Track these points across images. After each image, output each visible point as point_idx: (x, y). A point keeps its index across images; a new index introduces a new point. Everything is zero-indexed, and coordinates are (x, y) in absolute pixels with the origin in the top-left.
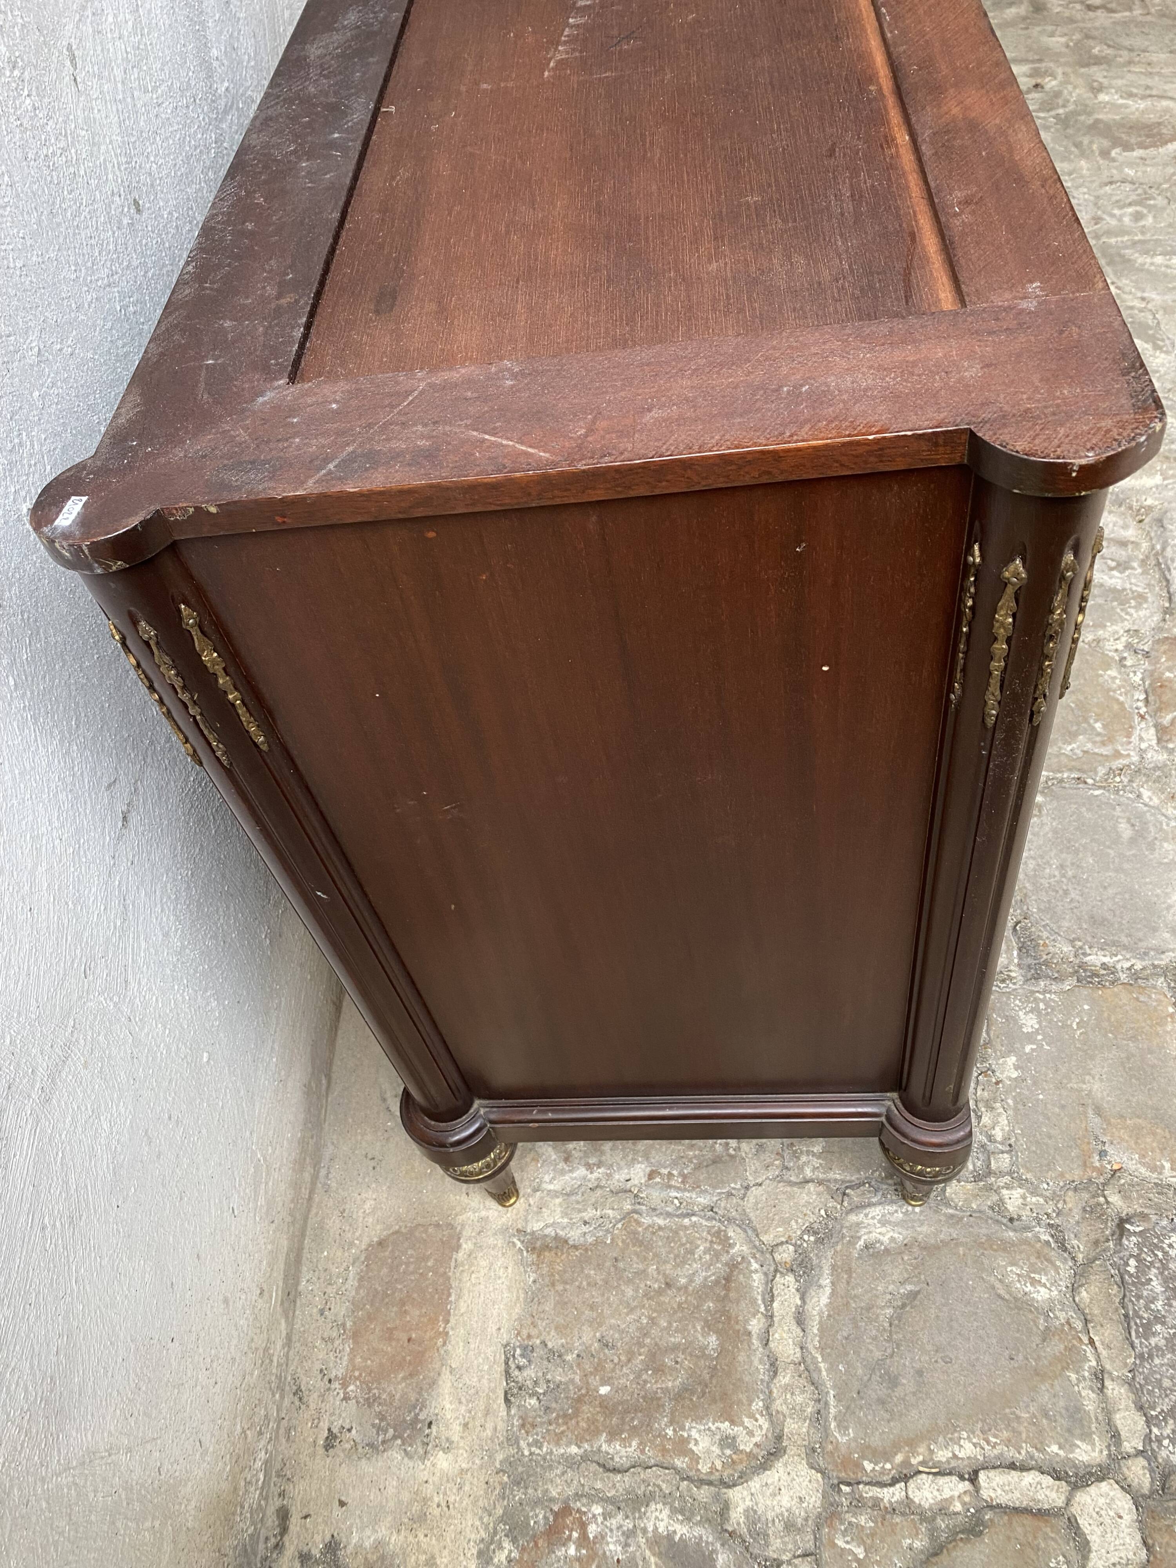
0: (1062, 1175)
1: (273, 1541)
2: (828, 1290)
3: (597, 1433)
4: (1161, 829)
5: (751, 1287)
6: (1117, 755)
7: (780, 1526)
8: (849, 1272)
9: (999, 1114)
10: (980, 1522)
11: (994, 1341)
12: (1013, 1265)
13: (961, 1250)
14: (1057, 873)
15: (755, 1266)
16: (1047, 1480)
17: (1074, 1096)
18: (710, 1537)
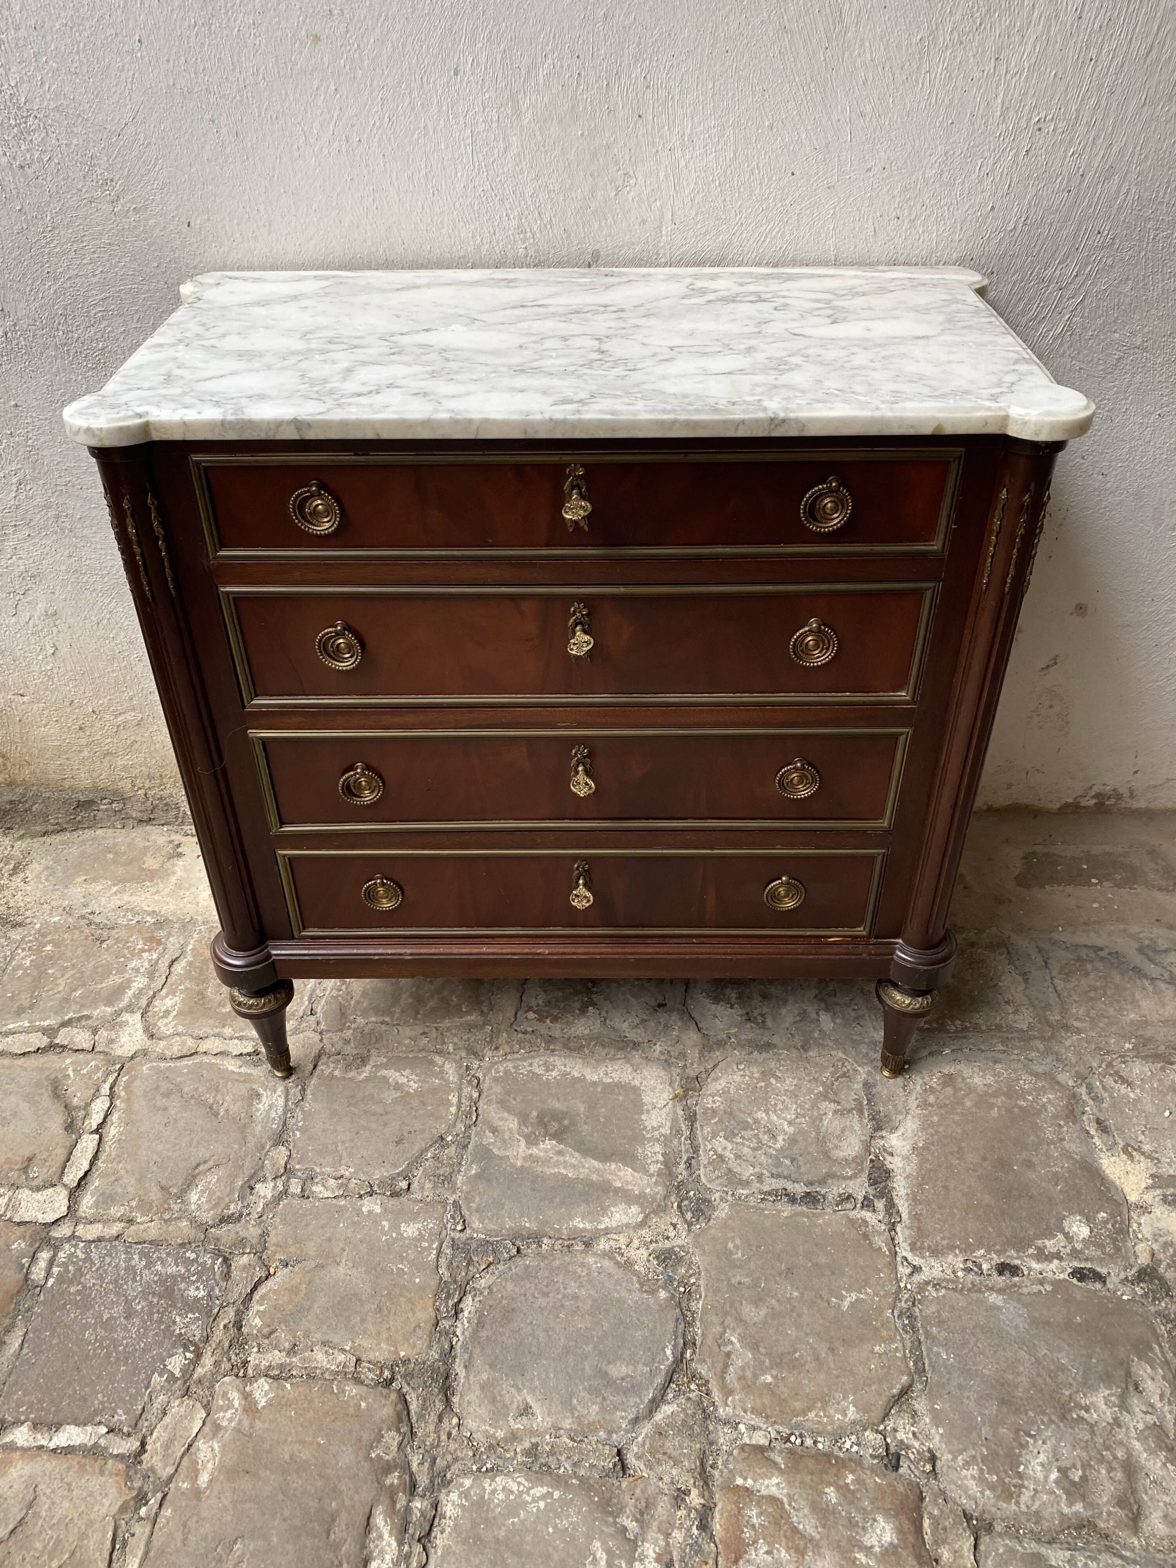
0: (276, 1228)
2: (236, 1070)
3: (194, 956)
4: (616, 1408)
6: (728, 1392)
7: (113, 1037)
8: (244, 1082)
9: (333, 1192)
10: (73, 1132)
12: (218, 1180)
13: (236, 1146)
14: (569, 1291)
16: (81, 1174)
17: (337, 1251)
18: (122, 1005)
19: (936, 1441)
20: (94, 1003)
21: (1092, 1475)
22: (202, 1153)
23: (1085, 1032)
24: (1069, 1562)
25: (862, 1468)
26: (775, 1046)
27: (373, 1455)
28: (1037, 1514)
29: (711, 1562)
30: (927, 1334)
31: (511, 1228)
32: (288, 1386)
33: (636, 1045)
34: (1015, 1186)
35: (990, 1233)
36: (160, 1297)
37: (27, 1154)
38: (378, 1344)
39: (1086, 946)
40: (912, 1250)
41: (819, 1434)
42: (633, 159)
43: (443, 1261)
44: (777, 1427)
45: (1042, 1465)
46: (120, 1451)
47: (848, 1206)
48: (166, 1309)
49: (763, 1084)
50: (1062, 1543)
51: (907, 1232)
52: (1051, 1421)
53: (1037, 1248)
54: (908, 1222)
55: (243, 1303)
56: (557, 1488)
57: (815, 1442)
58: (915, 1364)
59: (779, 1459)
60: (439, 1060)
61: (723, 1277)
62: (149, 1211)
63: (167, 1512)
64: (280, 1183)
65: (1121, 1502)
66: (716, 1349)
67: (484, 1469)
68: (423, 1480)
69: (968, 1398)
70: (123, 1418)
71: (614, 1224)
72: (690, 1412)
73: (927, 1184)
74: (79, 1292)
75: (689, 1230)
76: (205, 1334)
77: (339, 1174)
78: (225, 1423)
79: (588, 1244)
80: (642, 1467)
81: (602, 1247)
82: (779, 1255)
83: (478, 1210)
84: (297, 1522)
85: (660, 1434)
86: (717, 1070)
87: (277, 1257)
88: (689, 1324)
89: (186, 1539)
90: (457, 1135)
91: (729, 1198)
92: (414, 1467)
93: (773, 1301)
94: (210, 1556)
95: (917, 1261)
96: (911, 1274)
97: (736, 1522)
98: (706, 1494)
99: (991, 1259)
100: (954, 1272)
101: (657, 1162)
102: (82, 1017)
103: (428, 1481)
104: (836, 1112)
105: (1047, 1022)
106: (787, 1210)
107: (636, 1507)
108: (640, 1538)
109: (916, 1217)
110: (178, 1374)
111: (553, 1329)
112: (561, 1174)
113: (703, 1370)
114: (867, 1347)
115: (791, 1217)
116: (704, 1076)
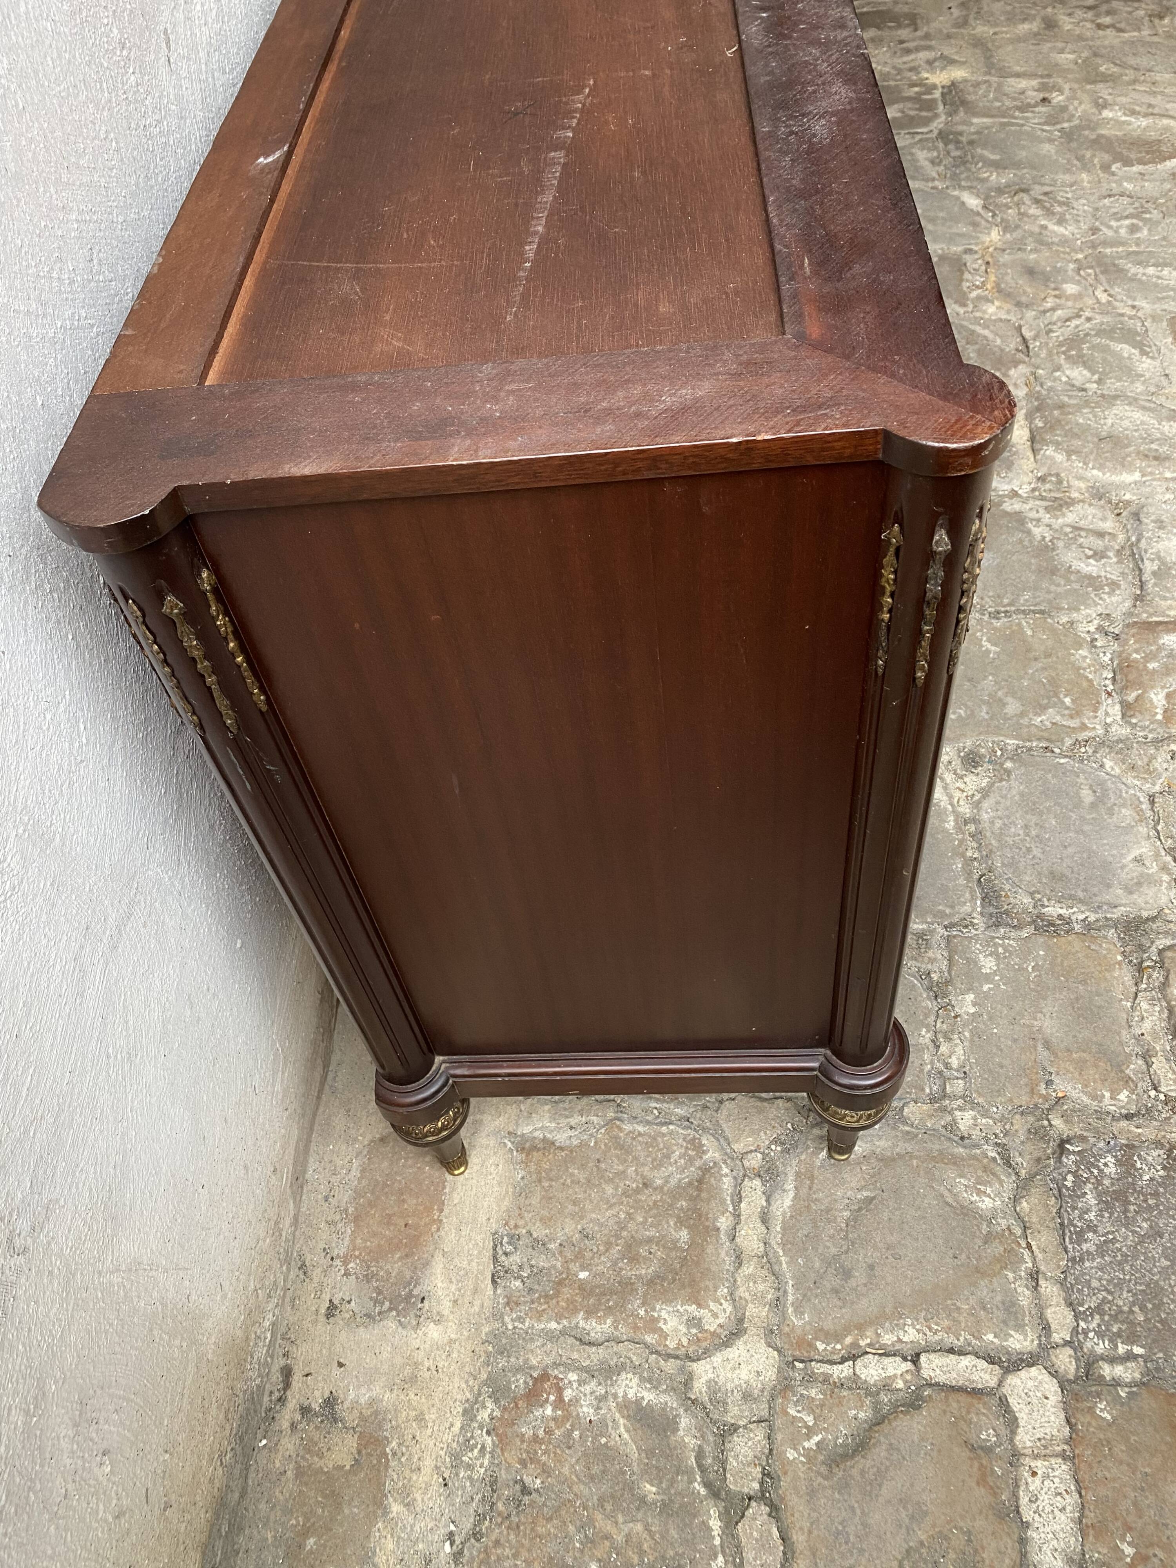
0: (1011, 1100)
1: (277, 1395)
2: (791, 1194)
3: (575, 1311)
4: (1121, 796)
5: (721, 1189)
6: (1084, 727)
7: (738, 1395)
8: (812, 1178)
9: (956, 1045)
10: (919, 1398)
11: (941, 1242)
12: (961, 1176)
13: (915, 1162)
14: (1021, 832)
15: (725, 1170)
16: (982, 1364)
17: (1026, 1031)
18: (673, 1403)
19: (1092, 612)
20: (671, 1451)
21: (1086, 545)
24: (1152, 562)
25: (1124, 651)
28: (1122, 573)
30: (1011, 605)
31: (964, 880)
36: (1127, 1202)
37: (966, 1455)
38: (1117, 978)
41: (1100, 676)
43: (1015, 934)
44: (1104, 699)
45: (1087, 565)
48: (1139, 1192)
52: (1057, 555)
55: (1107, 1115)
57: (1107, 680)
61: (984, 724)
62: (1015, 1254)
64: (954, 1105)
65: (1098, 536)
66: (1051, 731)
69: (1055, 590)
72: (1107, 751)
74: (1142, 1308)
77: (931, 1045)
80: (1162, 781)
81: (967, 811)
83: (952, 907)
85: (1134, 767)
87: (1044, 1092)
88: (1030, 750)
93: (1000, 693)
102: (700, 1466)
111: (1062, 842)
113: (1067, 743)
114: (1030, 639)
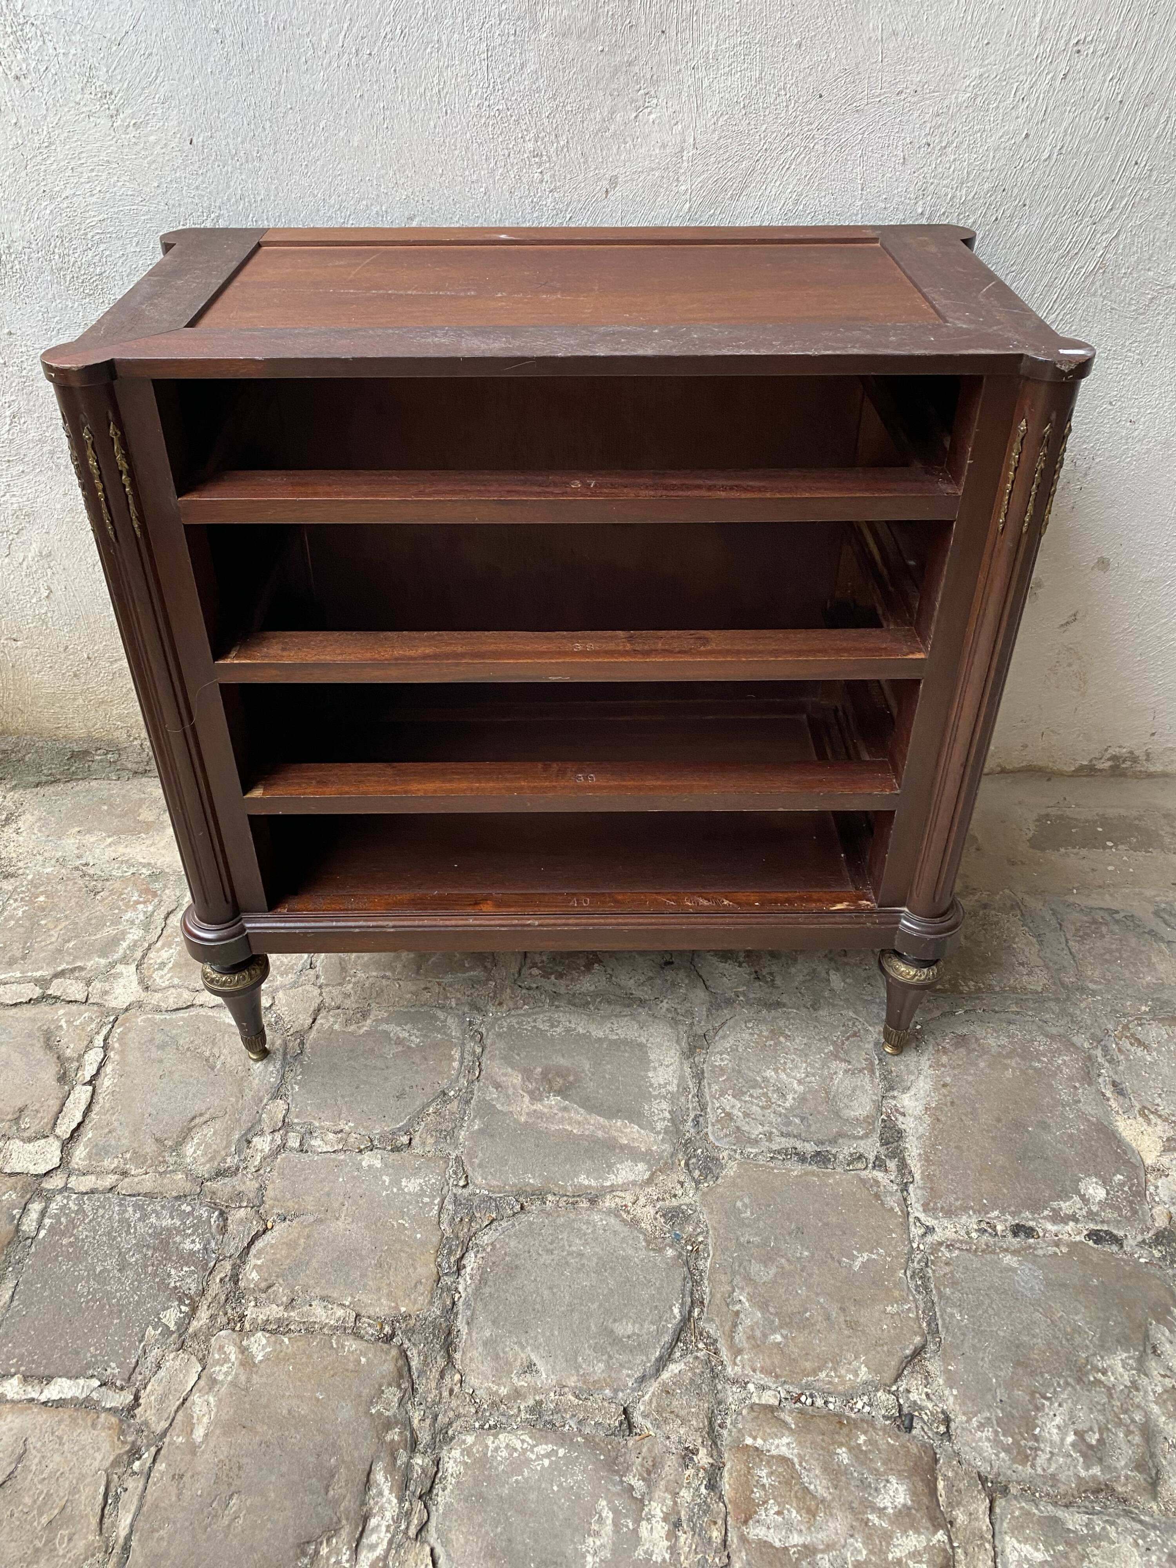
0: (273, 1182)
4: (621, 1366)
6: (737, 1352)
7: (107, 989)
9: (332, 1146)
10: (65, 1084)
12: (214, 1133)
13: (233, 1099)
14: (574, 1249)
16: (74, 1125)
17: (336, 1205)
18: (116, 956)
19: (950, 1402)
20: (88, 955)
21: (1109, 1438)
22: (198, 1106)
23: (1101, 993)
24: (1087, 1525)
25: (874, 1428)
26: (784, 1005)
27: (373, 1411)
28: (1053, 1476)
29: (720, 1522)
30: (941, 1296)
31: (515, 1185)
32: (286, 1340)
33: (642, 1002)
34: (1030, 1147)
35: (1004, 1194)
36: (155, 1250)
37: (20, 1104)
38: (379, 1299)
39: (1101, 909)
40: (924, 1211)
41: (830, 1394)
42: (655, 78)
43: (445, 1217)
44: (786, 1386)
45: (1059, 1427)
46: (113, 1405)
47: (860, 1165)
48: (161, 1262)
49: (772, 1043)
50: (1079, 1507)
51: (919, 1192)
52: (1067, 1384)
53: (1053, 1210)
54: (920, 1182)
55: (240, 1257)
56: (562, 1446)
57: (826, 1403)
58: (929, 1325)
59: (789, 1419)
60: (441, 1015)
61: (731, 1236)
62: (143, 1163)
63: (161, 1466)
64: (277, 1136)
65: (1140, 1466)
66: (725, 1309)
67: (487, 1426)
68: (424, 1437)
69: (983, 1359)
70: (117, 1370)
71: (620, 1181)
72: (697, 1371)
73: (940, 1144)
74: (71, 1244)
75: (697, 1189)
76: (200, 1288)
77: (338, 1128)
78: (221, 1377)
79: (593, 1201)
80: (649, 1425)
81: (607, 1204)
82: (789, 1214)
83: (480, 1165)
84: (296, 1477)
85: (668, 1392)
86: (725, 1028)
87: (275, 1211)
88: (697, 1283)
89: (181, 1494)
90: (460, 1090)
91: (738, 1156)
92: (415, 1423)
93: (783, 1260)
94: (206, 1511)
95: (930, 1222)
96: (924, 1235)
97: (746, 1482)
98: (715, 1453)
99: (1006, 1220)
100: (968, 1233)
101: (664, 1119)
102: (75, 968)
103: (428, 1438)
104: (846, 1071)
105: (1062, 984)
106: (796, 1169)
107: (642, 1466)
108: (647, 1497)
109: (928, 1177)
110: (173, 1327)
111: (558, 1286)
112: (566, 1130)
113: (711, 1329)
114: (879, 1307)
115: (800, 1176)
116: (712, 1033)
